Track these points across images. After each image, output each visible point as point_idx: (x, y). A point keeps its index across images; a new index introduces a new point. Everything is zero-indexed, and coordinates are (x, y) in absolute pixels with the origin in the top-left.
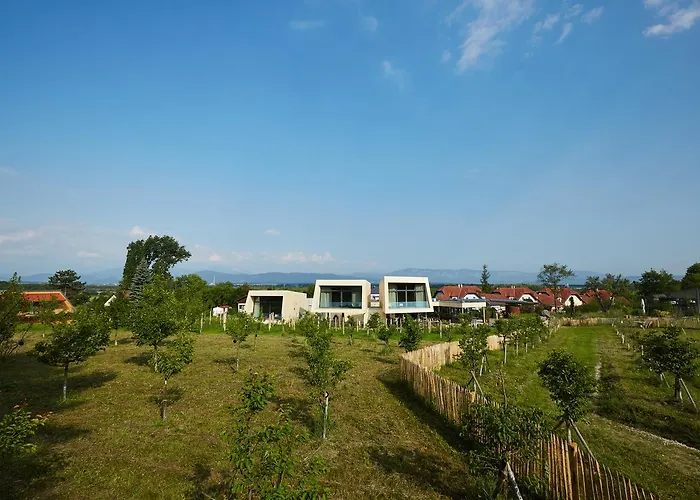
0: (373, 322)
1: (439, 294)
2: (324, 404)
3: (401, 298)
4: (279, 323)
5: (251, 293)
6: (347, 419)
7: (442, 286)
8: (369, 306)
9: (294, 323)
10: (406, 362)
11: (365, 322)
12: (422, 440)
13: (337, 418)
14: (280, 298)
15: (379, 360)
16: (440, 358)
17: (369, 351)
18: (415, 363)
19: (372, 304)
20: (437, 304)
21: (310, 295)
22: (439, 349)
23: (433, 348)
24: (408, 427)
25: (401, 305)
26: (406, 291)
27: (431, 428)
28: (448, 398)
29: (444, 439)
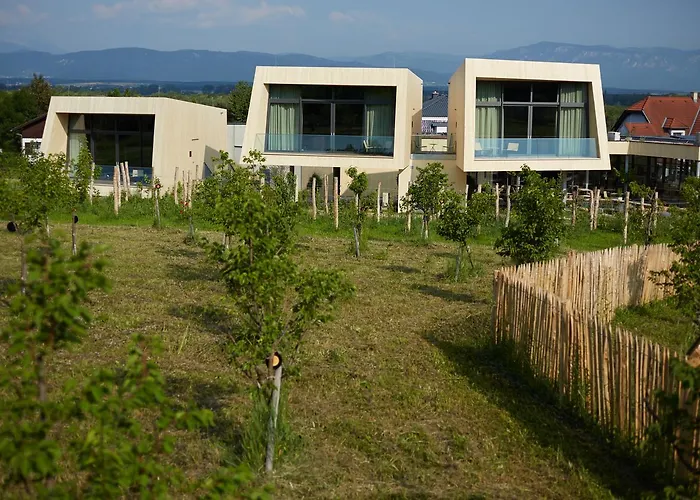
0: (425, 191)
1: (630, 122)
2: (270, 385)
3: (513, 126)
4: (145, 194)
5: (59, 104)
6: (334, 431)
7: (643, 97)
8: (416, 149)
9: (188, 192)
10: (511, 290)
11: (403, 190)
12: (542, 484)
13: (307, 428)
14: (148, 122)
15: (435, 292)
16: (613, 285)
17: (408, 271)
18: (539, 291)
19: (427, 144)
20: (622, 148)
21: (237, 116)
22: (611, 261)
23: (596, 257)
24: (507, 452)
25: (513, 146)
26: (531, 105)
27: (569, 456)
28: (624, 382)
29: (601, 483)
